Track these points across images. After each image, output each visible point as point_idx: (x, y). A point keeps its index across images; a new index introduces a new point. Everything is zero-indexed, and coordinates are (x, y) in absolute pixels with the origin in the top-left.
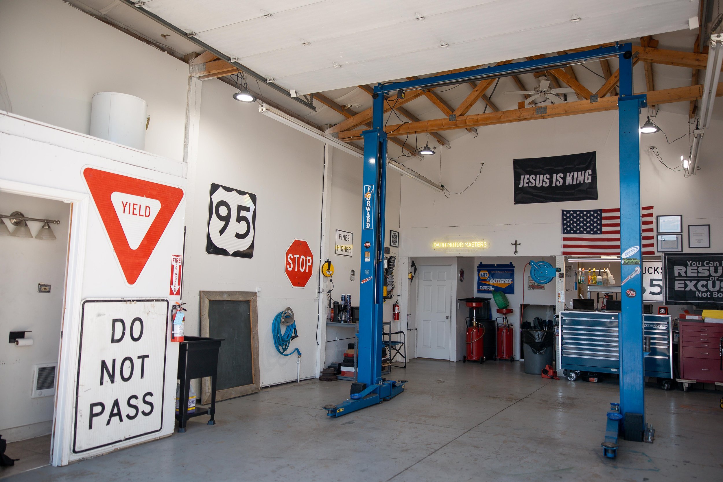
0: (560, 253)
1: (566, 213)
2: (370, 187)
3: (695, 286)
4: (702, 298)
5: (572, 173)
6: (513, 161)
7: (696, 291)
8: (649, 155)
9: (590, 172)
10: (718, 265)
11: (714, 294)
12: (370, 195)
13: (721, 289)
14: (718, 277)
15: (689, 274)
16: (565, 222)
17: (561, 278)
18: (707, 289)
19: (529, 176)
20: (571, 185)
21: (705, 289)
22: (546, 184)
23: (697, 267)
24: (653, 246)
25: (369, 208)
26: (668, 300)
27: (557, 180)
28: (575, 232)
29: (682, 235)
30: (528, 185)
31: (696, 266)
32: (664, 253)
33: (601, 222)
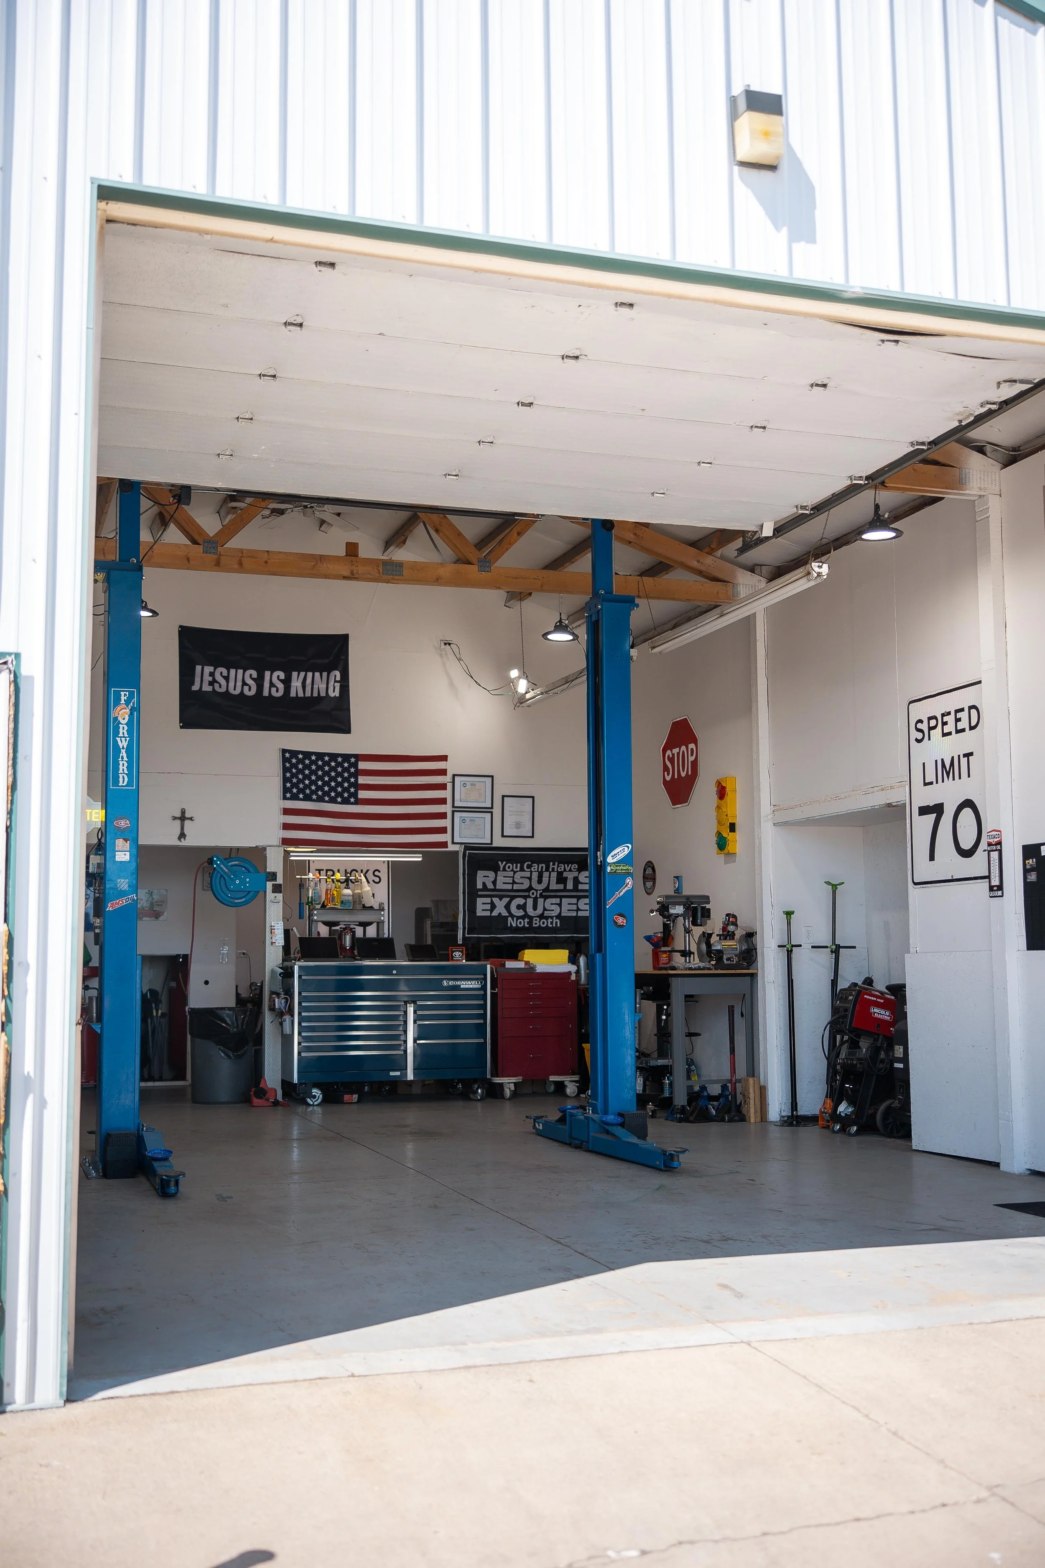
0: (276, 841)
1: (289, 757)
2: (127, 693)
3: (507, 907)
4: (517, 930)
5: (302, 674)
6: (179, 630)
7: (508, 917)
8: (441, 656)
9: (337, 674)
10: (544, 870)
11: (534, 922)
12: (128, 711)
13: (545, 912)
14: (541, 891)
15: (499, 886)
16: (288, 775)
17: (276, 894)
18: (524, 913)
19: (215, 669)
20: (300, 697)
21: (521, 913)
22: (250, 690)
23: (513, 872)
24: (446, 832)
25: (126, 740)
26: (467, 934)
27: (272, 685)
28: (307, 798)
29: (492, 813)
30: (213, 688)
31: (512, 870)
32: (463, 846)
33: (356, 780)
